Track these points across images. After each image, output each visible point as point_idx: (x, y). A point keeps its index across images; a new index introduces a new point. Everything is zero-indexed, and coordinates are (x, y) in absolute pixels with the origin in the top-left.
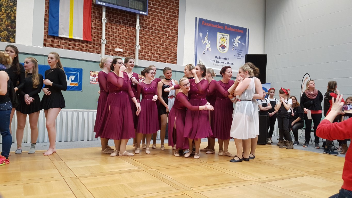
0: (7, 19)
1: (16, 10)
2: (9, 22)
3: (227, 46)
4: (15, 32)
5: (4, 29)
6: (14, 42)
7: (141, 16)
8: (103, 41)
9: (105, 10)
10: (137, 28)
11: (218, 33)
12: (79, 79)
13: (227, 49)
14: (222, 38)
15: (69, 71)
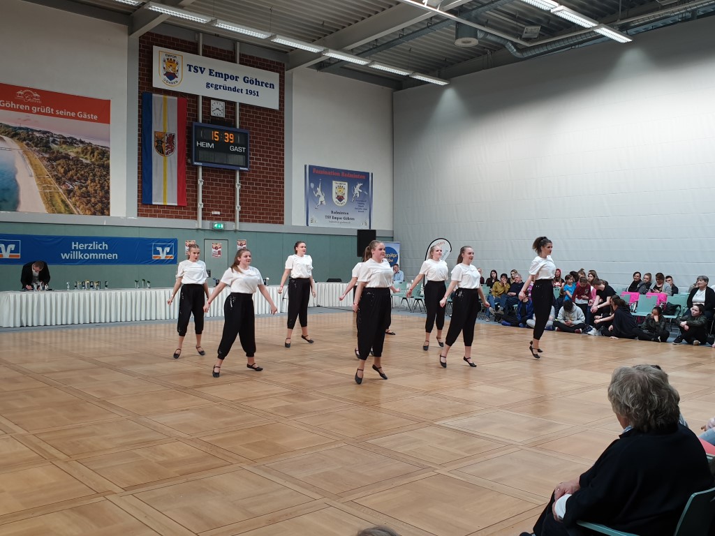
0: (101, 190)
1: (109, 179)
2: (103, 193)
3: (346, 197)
4: (109, 203)
5: (98, 201)
6: (109, 215)
7: (240, 171)
8: (200, 205)
9: (200, 170)
10: (237, 186)
11: (334, 182)
12: (174, 250)
13: (345, 200)
14: (340, 188)
15: (164, 243)
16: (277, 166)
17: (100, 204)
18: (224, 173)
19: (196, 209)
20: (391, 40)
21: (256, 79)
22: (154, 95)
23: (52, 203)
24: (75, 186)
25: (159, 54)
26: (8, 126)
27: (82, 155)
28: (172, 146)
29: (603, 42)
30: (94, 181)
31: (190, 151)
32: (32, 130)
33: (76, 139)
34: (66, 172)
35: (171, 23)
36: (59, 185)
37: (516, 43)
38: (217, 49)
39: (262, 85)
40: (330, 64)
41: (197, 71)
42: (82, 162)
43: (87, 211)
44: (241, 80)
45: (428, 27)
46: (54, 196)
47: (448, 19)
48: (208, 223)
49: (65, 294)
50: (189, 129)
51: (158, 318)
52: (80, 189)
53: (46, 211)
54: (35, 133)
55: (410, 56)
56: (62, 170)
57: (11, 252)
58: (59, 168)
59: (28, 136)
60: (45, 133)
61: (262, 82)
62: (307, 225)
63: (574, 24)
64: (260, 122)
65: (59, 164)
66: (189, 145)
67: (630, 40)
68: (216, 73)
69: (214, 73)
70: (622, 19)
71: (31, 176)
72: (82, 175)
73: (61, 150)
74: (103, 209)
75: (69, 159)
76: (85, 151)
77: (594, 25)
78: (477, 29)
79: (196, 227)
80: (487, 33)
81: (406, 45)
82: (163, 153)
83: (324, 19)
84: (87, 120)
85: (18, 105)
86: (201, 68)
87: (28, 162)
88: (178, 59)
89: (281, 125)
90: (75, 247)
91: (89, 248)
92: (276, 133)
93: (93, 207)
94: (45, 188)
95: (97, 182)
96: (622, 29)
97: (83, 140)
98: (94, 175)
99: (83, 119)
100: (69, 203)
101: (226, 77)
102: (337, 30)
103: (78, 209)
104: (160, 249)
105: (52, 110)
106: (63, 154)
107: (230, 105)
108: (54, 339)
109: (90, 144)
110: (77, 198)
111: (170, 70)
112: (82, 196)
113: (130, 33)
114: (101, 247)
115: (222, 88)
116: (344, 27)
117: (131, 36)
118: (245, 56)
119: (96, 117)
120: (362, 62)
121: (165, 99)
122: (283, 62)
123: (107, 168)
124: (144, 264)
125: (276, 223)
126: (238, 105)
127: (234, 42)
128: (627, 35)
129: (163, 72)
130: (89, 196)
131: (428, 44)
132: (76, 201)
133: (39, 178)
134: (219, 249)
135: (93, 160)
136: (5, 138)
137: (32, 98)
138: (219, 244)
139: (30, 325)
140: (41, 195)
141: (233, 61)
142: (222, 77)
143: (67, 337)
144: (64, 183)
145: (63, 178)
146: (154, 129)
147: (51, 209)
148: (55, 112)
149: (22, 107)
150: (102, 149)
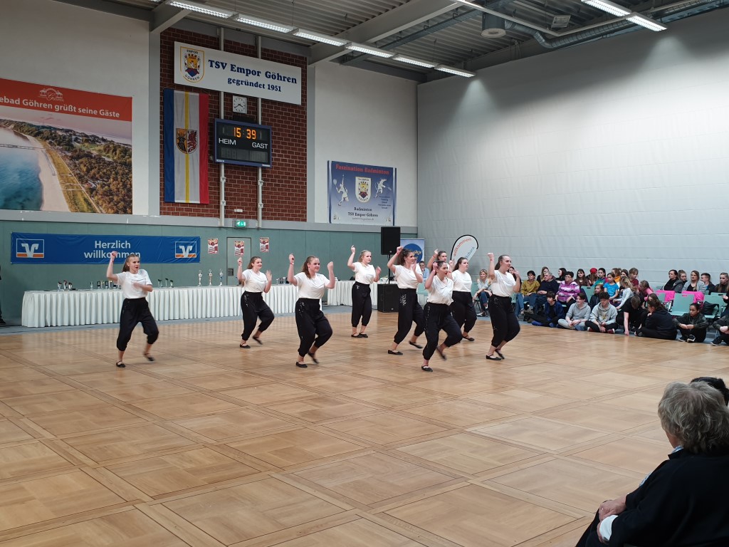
0: (123, 189)
1: (131, 177)
2: (126, 191)
3: (369, 193)
4: (131, 201)
5: (121, 200)
6: (131, 213)
7: (263, 168)
8: (223, 203)
9: (223, 167)
10: (259, 183)
11: (357, 178)
12: (197, 249)
13: (369, 196)
14: (362, 183)
15: (186, 241)
16: (299, 162)
17: (122, 202)
18: (247, 169)
19: (218, 207)
20: (416, 31)
21: (278, 74)
22: (176, 92)
23: (75, 202)
24: (97, 185)
25: (180, 50)
26: (31, 125)
27: (104, 154)
28: (194, 143)
29: (636, 30)
30: (115, 179)
31: (212, 148)
32: (55, 129)
33: (98, 138)
34: (88, 171)
35: (192, 18)
36: (82, 183)
37: (545, 33)
38: (238, 44)
39: (284, 80)
40: (353, 58)
41: (219, 67)
42: (104, 160)
43: (110, 210)
44: (263, 75)
45: (454, 18)
46: (77, 195)
47: (475, 10)
48: (230, 220)
49: (88, 293)
50: (211, 125)
51: (182, 318)
52: (102, 187)
53: (69, 210)
54: (58, 132)
55: (434, 47)
56: (85, 169)
57: (35, 251)
58: (82, 166)
59: (51, 134)
60: (67, 131)
61: (284, 77)
62: (330, 222)
63: (604, 12)
64: (282, 117)
65: (82, 163)
66: (211, 142)
67: (664, 29)
68: (238, 68)
69: (236, 69)
70: (655, 7)
71: (54, 175)
72: (104, 173)
73: (83, 148)
74: (125, 208)
75: (91, 157)
76: (107, 149)
77: (627, 13)
78: (504, 20)
79: (219, 225)
80: (515, 23)
81: (431, 36)
82: (185, 150)
83: (348, 12)
84: (108, 117)
85: (41, 104)
86: (222, 64)
87: (51, 160)
88: (199, 55)
89: (303, 121)
90: (98, 246)
91: (112, 247)
92: (299, 129)
93: (116, 205)
94: (67, 187)
95: (119, 180)
96: (656, 18)
97: (105, 138)
98: (117, 173)
99: (105, 117)
100: (92, 201)
101: (248, 72)
102: (361, 22)
103: (101, 208)
104: (182, 247)
105: (75, 108)
106: (86, 152)
107: (252, 101)
108: (77, 340)
109: (112, 142)
110: (100, 196)
111: (192, 66)
112: (105, 194)
113: (152, 28)
114: (124, 245)
115: (243, 83)
116: (367, 20)
117: (152, 32)
118: (268, 50)
119: (118, 115)
120: (385, 55)
121: (186, 95)
122: (305, 56)
123: (129, 166)
124: (167, 262)
125: (299, 220)
126: (260, 101)
127: (256, 36)
128: (662, 23)
129: (184, 68)
130: (112, 195)
131: (453, 35)
132: (99, 199)
133: (62, 177)
134: (242, 248)
135: (115, 158)
136: (28, 137)
137: (54, 97)
138: (242, 242)
139: (54, 325)
140: (64, 194)
141: (255, 56)
142: (244, 72)
143: (91, 337)
144: (87, 182)
145: (85, 177)
146: (176, 126)
147: (74, 208)
148: (77, 110)
149: (45, 105)
150: (124, 147)
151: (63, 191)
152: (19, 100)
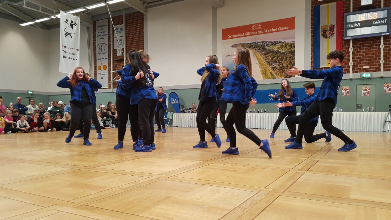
0: (290, 65)
1: (294, 58)
7: (385, 36)
8: (351, 64)
9: (351, 41)
10: (381, 47)
18: (372, 40)
19: (348, 67)
22: (321, 6)
23: (266, 75)
24: (276, 65)
26: (248, 44)
27: (280, 49)
28: (332, 32)
30: (285, 61)
32: (258, 42)
33: (277, 42)
34: (272, 59)
36: (269, 65)
42: (280, 52)
43: (282, 76)
46: (267, 71)
48: (359, 74)
52: (279, 65)
53: (263, 79)
56: (271, 58)
58: (269, 57)
59: (256, 45)
60: (263, 42)
65: (269, 55)
71: (257, 64)
72: (280, 59)
73: (270, 49)
75: (274, 52)
76: (282, 47)
79: (350, 78)
82: (327, 37)
84: (283, 30)
85: (252, 33)
87: (255, 57)
94: (262, 68)
95: (288, 60)
97: (281, 41)
98: (286, 58)
99: (281, 31)
100: (274, 73)
103: (278, 76)
105: (266, 30)
106: (271, 50)
109: (284, 42)
110: (278, 70)
112: (280, 69)
119: (287, 28)
121: (327, 6)
123: (293, 53)
130: (284, 69)
132: (277, 72)
133: (260, 64)
135: (286, 50)
137: (258, 28)
138: (368, 87)
140: (261, 71)
145: (271, 62)
146: (321, 25)
147: (265, 77)
148: (268, 31)
149: (254, 33)
150: (291, 43)
151: (261, 70)
152: (243, 34)
